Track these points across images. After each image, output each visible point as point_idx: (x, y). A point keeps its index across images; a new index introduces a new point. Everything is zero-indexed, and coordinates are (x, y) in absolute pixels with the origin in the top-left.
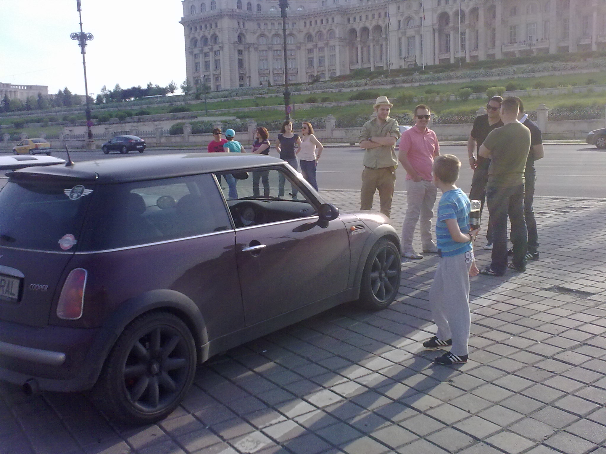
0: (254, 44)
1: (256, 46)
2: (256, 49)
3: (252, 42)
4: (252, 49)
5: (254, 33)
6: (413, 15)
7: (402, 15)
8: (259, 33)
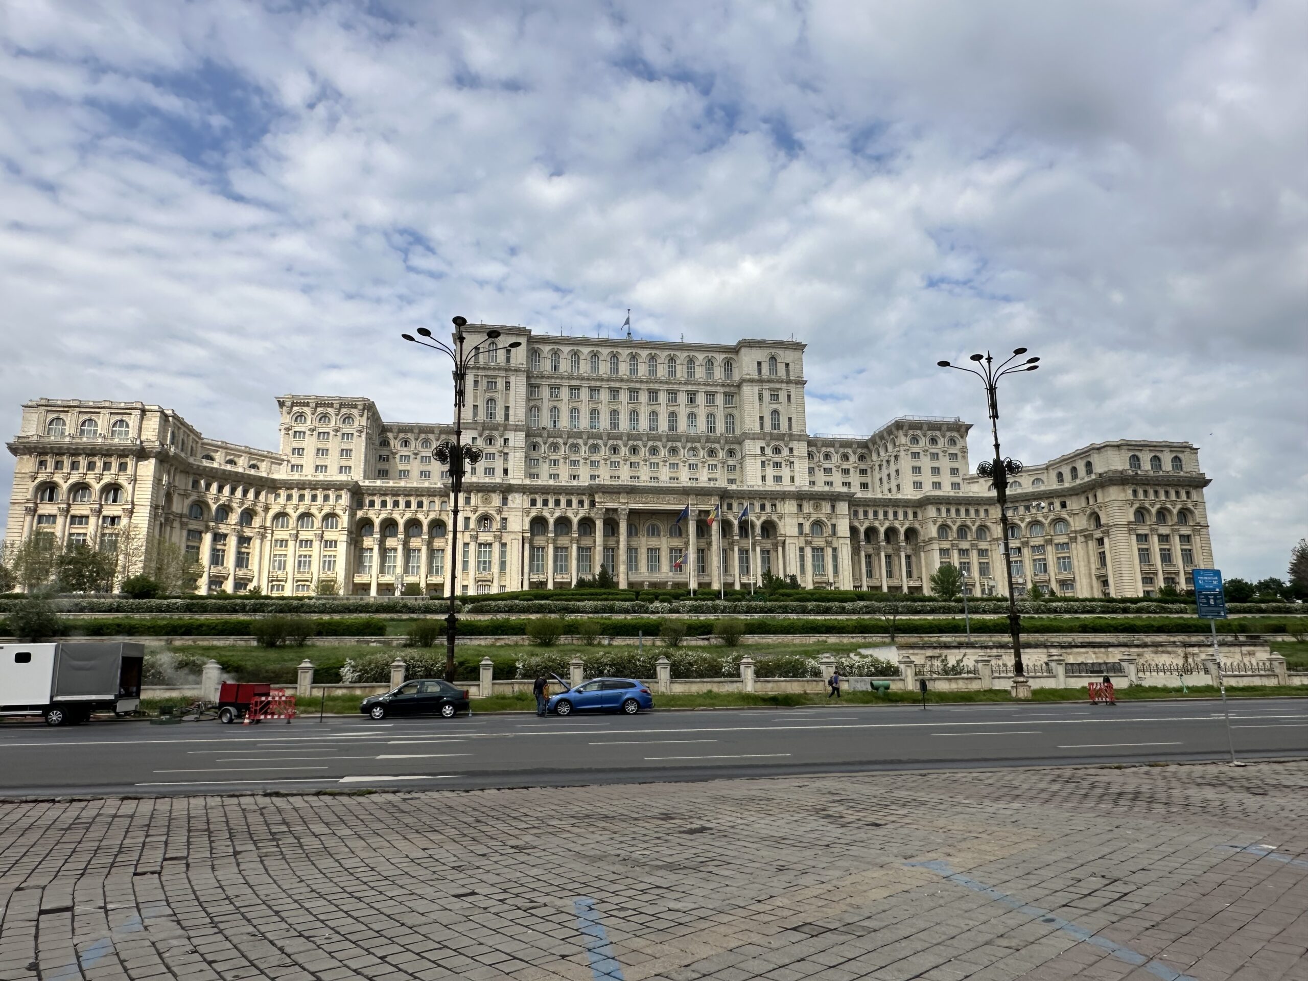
0: (181, 516)
1: (185, 520)
2: (183, 525)
3: (179, 511)
4: (176, 525)
5: (185, 495)
6: (494, 513)
7: (475, 511)
8: (194, 497)
